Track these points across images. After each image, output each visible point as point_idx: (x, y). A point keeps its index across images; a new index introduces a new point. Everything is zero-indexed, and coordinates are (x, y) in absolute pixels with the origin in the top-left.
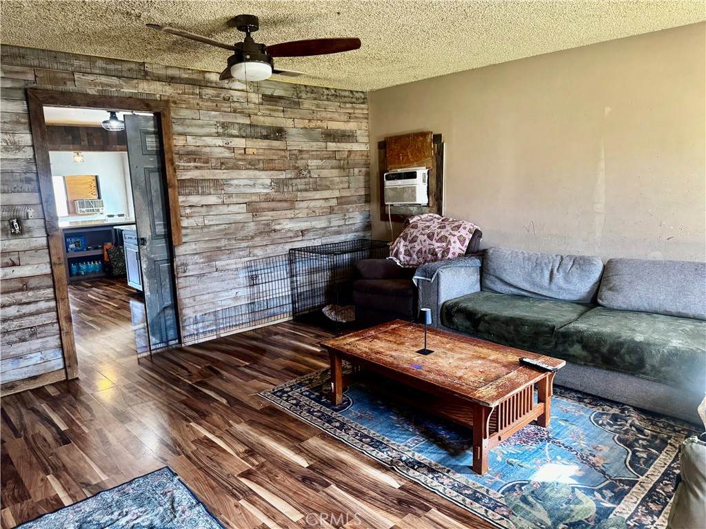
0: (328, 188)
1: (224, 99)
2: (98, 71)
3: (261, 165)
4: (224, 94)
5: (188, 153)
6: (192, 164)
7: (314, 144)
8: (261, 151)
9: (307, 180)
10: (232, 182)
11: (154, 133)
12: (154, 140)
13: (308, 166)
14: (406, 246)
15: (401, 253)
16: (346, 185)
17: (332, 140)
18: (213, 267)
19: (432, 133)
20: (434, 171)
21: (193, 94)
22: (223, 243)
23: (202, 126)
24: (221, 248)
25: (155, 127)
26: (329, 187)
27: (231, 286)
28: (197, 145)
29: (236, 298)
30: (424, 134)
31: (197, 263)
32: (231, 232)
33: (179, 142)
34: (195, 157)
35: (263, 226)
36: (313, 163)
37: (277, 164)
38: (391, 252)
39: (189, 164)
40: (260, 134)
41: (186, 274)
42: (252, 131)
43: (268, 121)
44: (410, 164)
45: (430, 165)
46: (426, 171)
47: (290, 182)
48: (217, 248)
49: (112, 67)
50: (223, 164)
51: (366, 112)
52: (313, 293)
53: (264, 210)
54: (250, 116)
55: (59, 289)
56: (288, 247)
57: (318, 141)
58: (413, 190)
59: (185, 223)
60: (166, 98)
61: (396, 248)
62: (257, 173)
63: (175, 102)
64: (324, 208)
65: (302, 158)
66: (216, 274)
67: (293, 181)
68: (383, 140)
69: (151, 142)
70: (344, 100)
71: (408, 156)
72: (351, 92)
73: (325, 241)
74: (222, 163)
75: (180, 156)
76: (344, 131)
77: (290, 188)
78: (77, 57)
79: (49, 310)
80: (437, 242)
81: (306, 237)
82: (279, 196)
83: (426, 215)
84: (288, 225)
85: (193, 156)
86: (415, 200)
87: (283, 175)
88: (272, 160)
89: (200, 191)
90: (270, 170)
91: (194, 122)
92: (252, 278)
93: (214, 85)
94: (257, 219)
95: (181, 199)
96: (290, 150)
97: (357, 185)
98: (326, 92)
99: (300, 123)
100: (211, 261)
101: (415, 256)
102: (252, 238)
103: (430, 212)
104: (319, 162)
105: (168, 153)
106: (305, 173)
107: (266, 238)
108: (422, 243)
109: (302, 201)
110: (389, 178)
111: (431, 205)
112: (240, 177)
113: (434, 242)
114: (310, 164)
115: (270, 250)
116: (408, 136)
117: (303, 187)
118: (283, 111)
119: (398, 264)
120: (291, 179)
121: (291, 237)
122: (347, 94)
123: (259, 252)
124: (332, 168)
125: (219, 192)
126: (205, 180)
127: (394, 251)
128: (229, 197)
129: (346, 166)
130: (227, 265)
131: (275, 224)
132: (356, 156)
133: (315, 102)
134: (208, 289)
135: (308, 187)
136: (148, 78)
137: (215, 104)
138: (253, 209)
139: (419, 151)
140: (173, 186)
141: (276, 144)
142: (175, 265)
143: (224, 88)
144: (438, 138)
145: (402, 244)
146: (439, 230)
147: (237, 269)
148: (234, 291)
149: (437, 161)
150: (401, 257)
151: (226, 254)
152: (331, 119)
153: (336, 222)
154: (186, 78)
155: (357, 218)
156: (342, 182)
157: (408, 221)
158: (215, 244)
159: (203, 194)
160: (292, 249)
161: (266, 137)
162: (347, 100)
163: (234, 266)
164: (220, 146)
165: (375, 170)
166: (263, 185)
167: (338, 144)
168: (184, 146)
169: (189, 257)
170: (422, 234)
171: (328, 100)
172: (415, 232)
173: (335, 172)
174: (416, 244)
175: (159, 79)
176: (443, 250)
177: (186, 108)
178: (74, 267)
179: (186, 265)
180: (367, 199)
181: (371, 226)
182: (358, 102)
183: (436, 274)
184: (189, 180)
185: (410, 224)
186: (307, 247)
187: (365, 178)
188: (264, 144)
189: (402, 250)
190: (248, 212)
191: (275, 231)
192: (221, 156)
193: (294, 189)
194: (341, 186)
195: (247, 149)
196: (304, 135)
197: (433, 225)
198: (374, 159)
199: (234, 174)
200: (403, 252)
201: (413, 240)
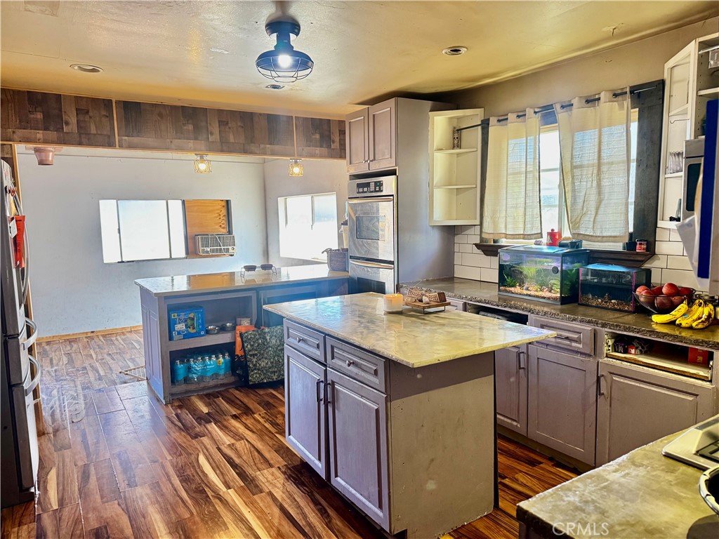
178: (180, 367)
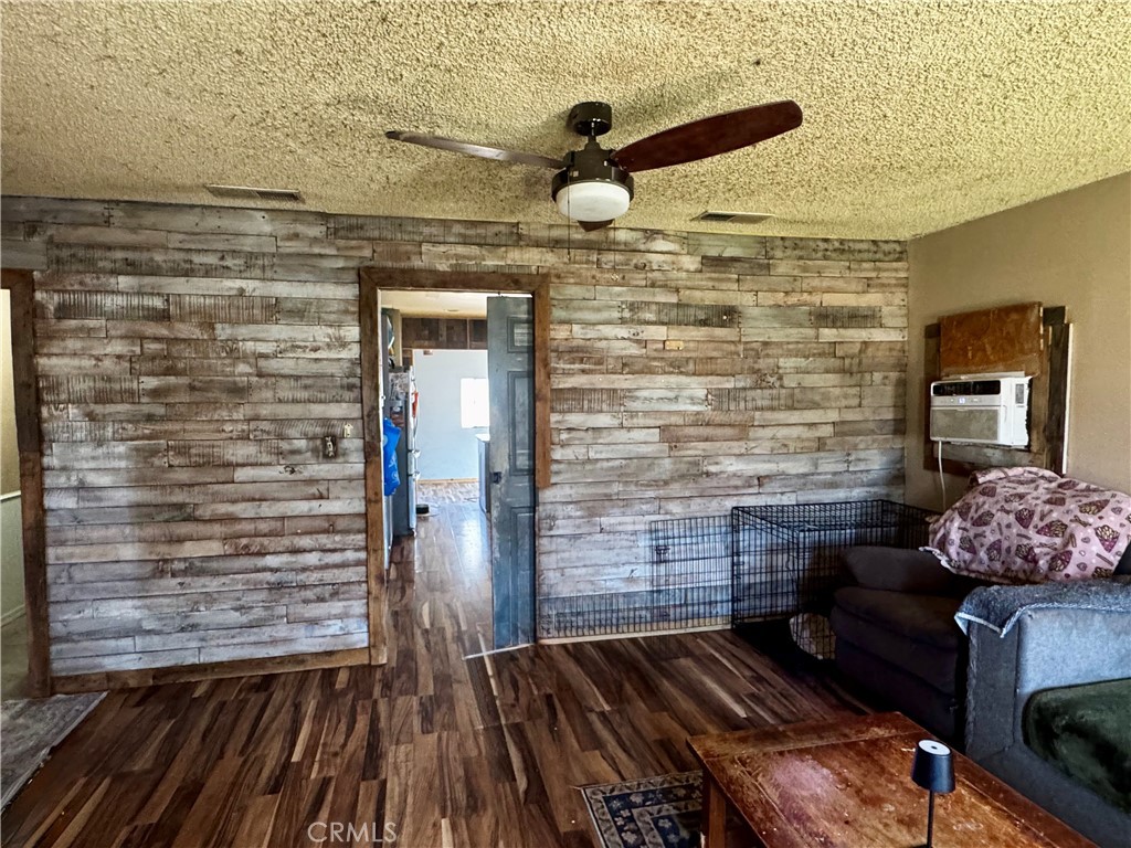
0: (815, 406)
1: (636, 267)
2: (452, 240)
3: (691, 367)
4: (637, 259)
5: (571, 351)
6: (577, 366)
7: (794, 331)
8: (692, 345)
9: (774, 391)
10: (638, 394)
11: (527, 321)
12: (525, 331)
13: (778, 368)
14: (964, 529)
15: (951, 544)
16: (855, 402)
17: (830, 324)
18: (595, 525)
19: (1040, 304)
20: (1046, 380)
21: (587, 262)
22: (616, 488)
23: (599, 310)
24: (611, 495)
25: (529, 313)
26: (819, 405)
27: (624, 558)
28: (589, 337)
29: (630, 580)
30: (1022, 308)
31: (570, 517)
32: (632, 471)
33: (559, 333)
34: (581, 355)
35: (687, 466)
36: (788, 363)
37: (720, 365)
38: (931, 537)
39: (572, 366)
40: (692, 318)
41: (552, 533)
42: (678, 315)
43: (710, 298)
44: (988, 364)
45: (1035, 367)
46: (1025, 381)
47: (742, 395)
48: (606, 495)
49: (471, 232)
50: (626, 366)
51: (903, 275)
52: (773, 589)
53: (689, 439)
54: (677, 291)
55: (372, 536)
56: (730, 503)
57: (801, 326)
58: (992, 417)
59: (557, 454)
60: (545, 271)
61: (942, 532)
62: (683, 379)
63: (558, 276)
64: (808, 439)
65: (768, 356)
66: (599, 537)
67: (750, 394)
68: (935, 321)
69: (521, 334)
70: (858, 256)
71: (984, 350)
72: (874, 242)
73: (803, 497)
74: (624, 365)
75: (560, 353)
76: (857, 308)
77: (742, 404)
78: (428, 222)
79: (358, 563)
80: (1038, 532)
81: (767, 488)
82: (719, 417)
83: (1020, 470)
84: (732, 466)
85: (582, 354)
86: (996, 438)
87: (729, 384)
88: (711, 358)
89: (586, 407)
90: (707, 375)
91: (584, 303)
92: (660, 550)
93: (622, 247)
94: (676, 454)
95: (554, 418)
96: (747, 343)
97: (879, 401)
98: (823, 245)
99: (767, 299)
100: (592, 515)
101: (982, 554)
102: (666, 483)
103: (1032, 464)
104: (802, 362)
105: (541, 349)
106: (772, 380)
107: (690, 486)
108: (1002, 529)
109: (763, 426)
110: (940, 391)
111: (1034, 448)
112: (652, 385)
113: (1031, 532)
114: (781, 364)
115: (696, 507)
116: (986, 313)
117: (766, 403)
118: (738, 280)
119: (944, 563)
120: (744, 389)
121: (736, 487)
122: (864, 246)
123: (676, 508)
124: (827, 371)
125: (616, 408)
126: (595, 390)
127: (939, 536)
128: (632, 417)
129: (855, 369)
130: (620, 524)
131: (710, 464)
132: (878, 350)
133: (801, 262)
134: (584, 558)
135: (775, 403)
136: (522, 243)
137: (621, 275)
138: (671, 436)
139: (1011, 341)
140: (544, 399)
141: (720, 332)
142: (537, 517)
143: (640, 251)
144: (1055, 316)
145: (956, 524)
146: (1048, 507)
147: (635, 533)
148: (628, 568)
149: (1051, 360)
150: (953, 550)
151: (619, 507)
152: (829, 290)
153: (829, 465)
154: (579, 240)
155: (874, 461)
156: (846, 397)
157: (975, 480)
158: (601, 490)
159: (590, 411)
160: (736, 508)
161: (704, 323)
162: (865, 256)
163: (630, 528)
164: (623, 339)
165: (917, 374)
166: (692, 399)
167: (841, 330)
168: (566, 339)
169: (559, 507)
170: (1003, 509)
171: (825, 258)
172: (988, 504)
173: (833, 378)
174: (987, 530)
175: (538, 244)
176: (1054, 553)
177: (576, 284)
179: (554, 518)
180: (899, 427)
181: (904, 476)
182: (887, 259)
183: (1014, 619)
184: (569, 389)
185: (979, 485)
186: (765, 507)
187: (896, 391)
188: (699, 334)
189: (955, 536)
190: (662, 441)
191: (708, 474)
192: (624, 353)
193: (750, 405)
194: (844, 403)
195: (667, 343)
196: (775, 317)
197: (1035, 494)
198: (916, 356)
199: (643, 381)
200: (957, 542)
201: (981, 521)
